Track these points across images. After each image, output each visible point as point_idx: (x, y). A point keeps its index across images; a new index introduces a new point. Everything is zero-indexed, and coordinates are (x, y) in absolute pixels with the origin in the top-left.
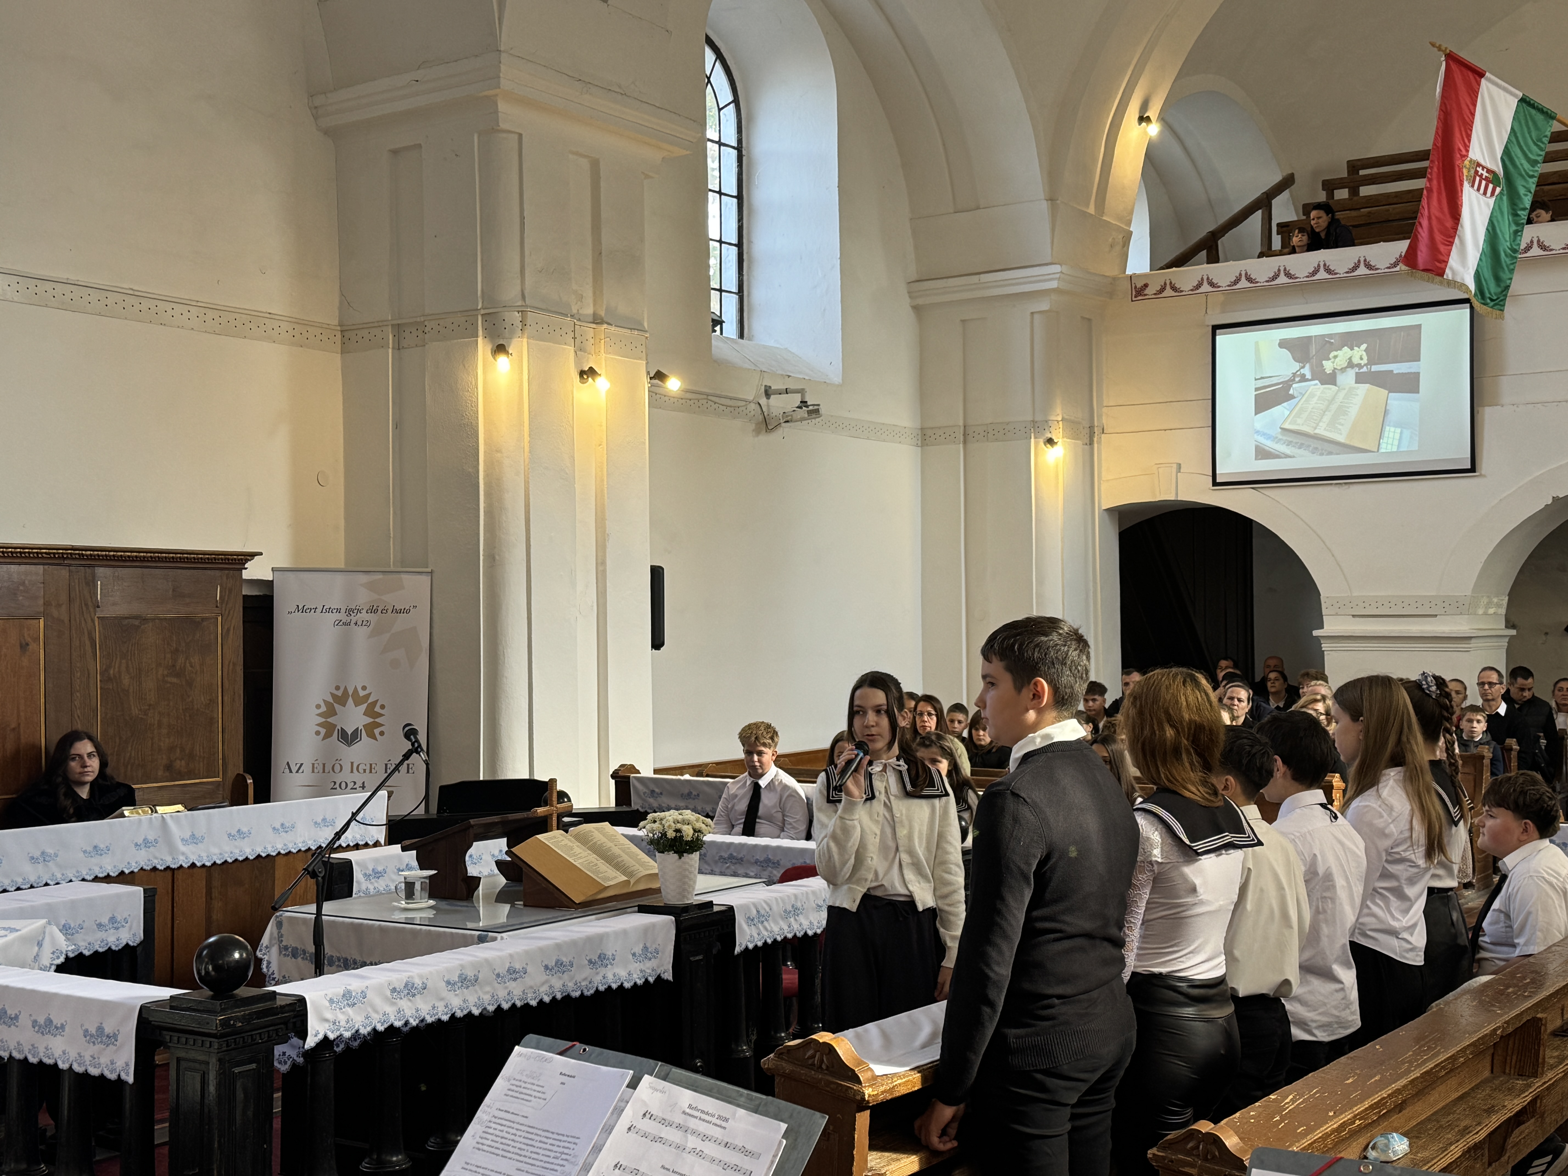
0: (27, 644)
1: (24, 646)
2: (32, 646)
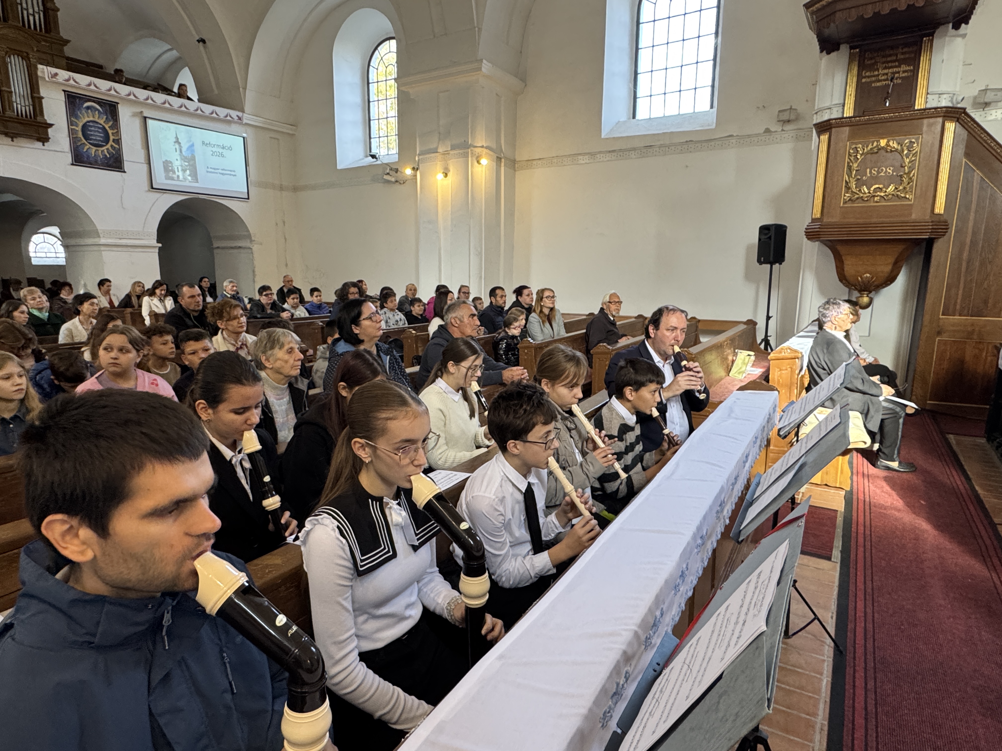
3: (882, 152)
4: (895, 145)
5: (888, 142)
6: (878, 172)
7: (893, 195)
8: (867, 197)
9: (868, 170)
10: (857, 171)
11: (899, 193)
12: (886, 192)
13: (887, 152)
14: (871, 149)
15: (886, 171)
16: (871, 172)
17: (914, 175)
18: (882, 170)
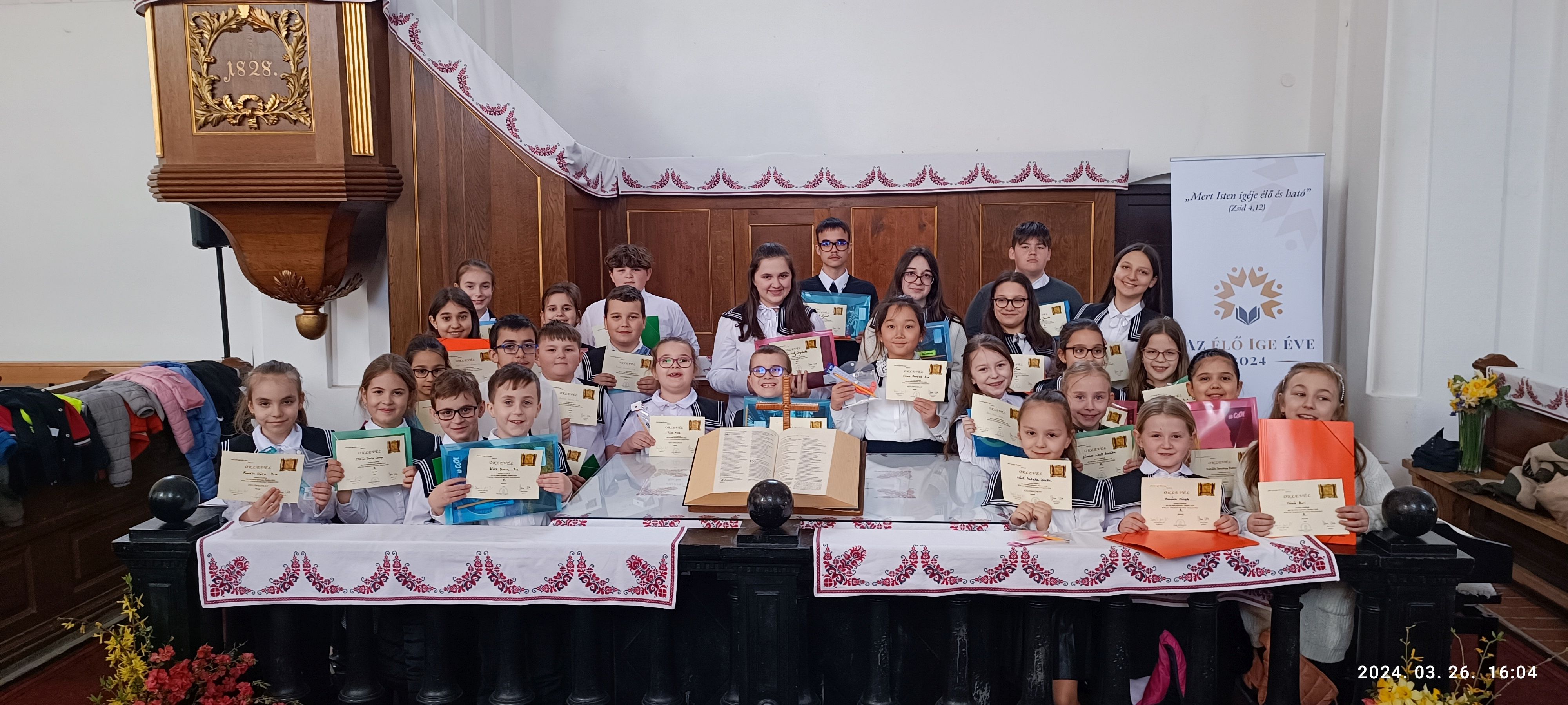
0: (925, 225)
1: (922, 227)
2: (929, 226)
3: (247, 28)
4: (265, 18)
5: (251, 9)
6: (249, 71)
7: (278, 115)
8: (234, 118)
9: (230, 64)
10: (209, 64)
11: (286, 113)
12: (264, 109)
13: (255, 30)
14: (226, 22)
15: (261, 68)
16: (235, 69)
17: (307, 80)
18: (253, 65)
